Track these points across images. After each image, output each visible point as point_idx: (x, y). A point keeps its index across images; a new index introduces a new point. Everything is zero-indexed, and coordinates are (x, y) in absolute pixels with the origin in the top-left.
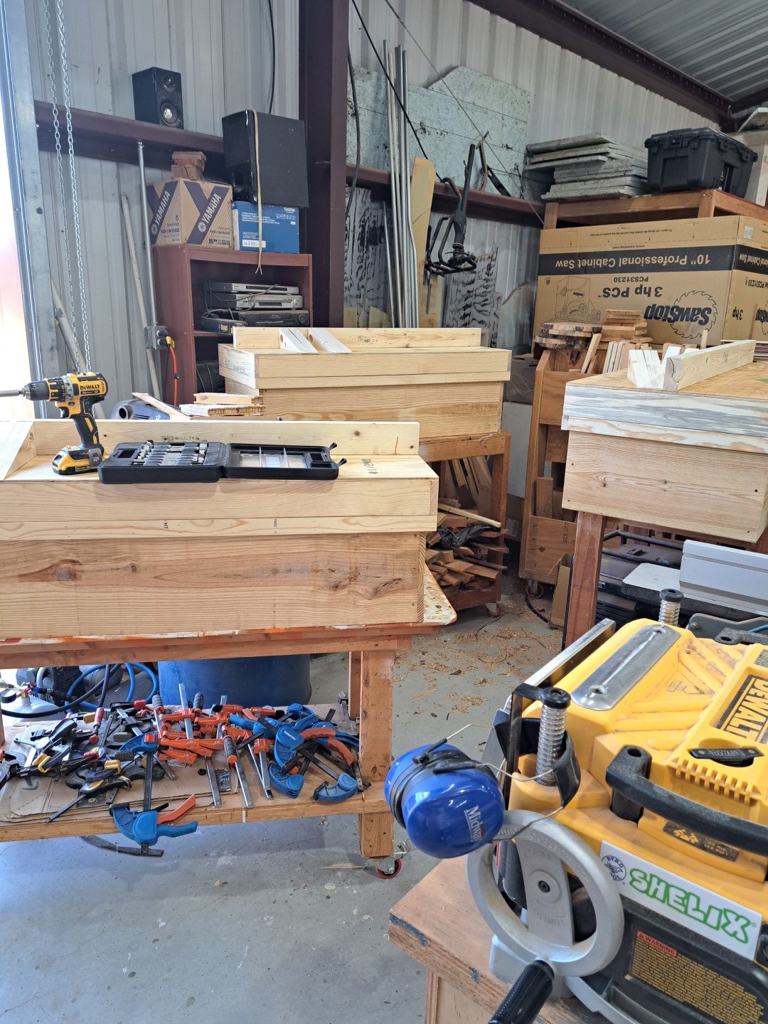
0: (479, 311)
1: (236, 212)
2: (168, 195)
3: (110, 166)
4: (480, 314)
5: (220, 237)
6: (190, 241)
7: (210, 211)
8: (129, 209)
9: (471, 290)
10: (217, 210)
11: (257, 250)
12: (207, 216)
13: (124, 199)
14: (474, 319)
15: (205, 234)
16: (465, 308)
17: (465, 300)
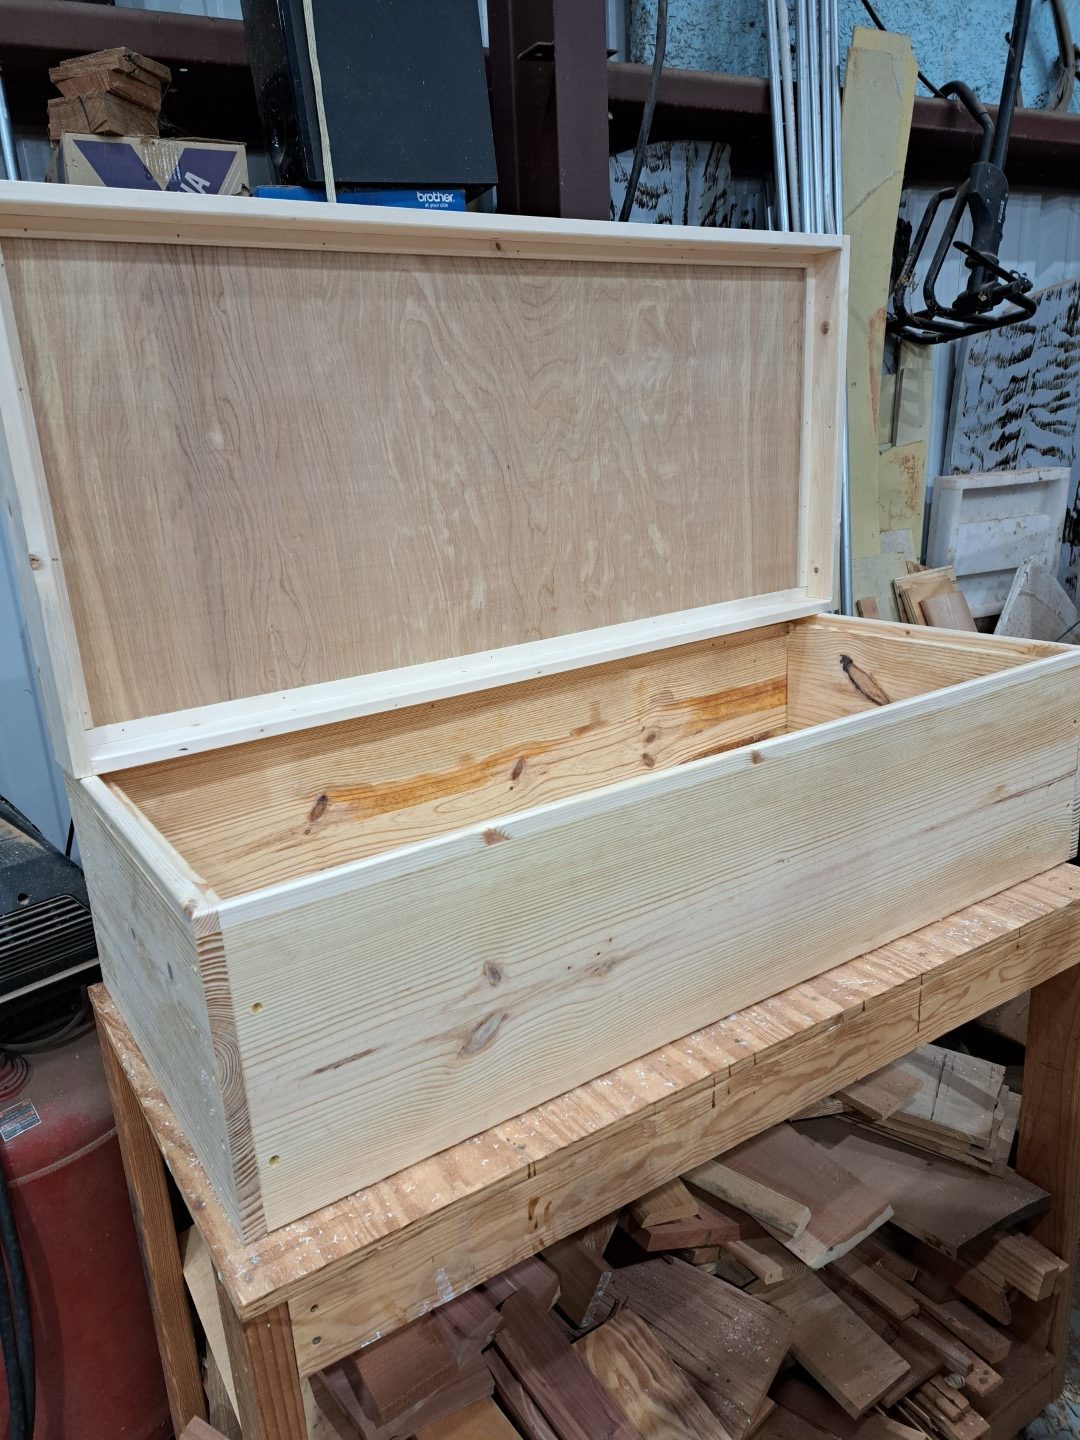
0: (1044, 426)
4: (1046, 433)
9: (1020, 375)
14: (1029, 446)
16: (1004, 420)
17: (1006, 402)
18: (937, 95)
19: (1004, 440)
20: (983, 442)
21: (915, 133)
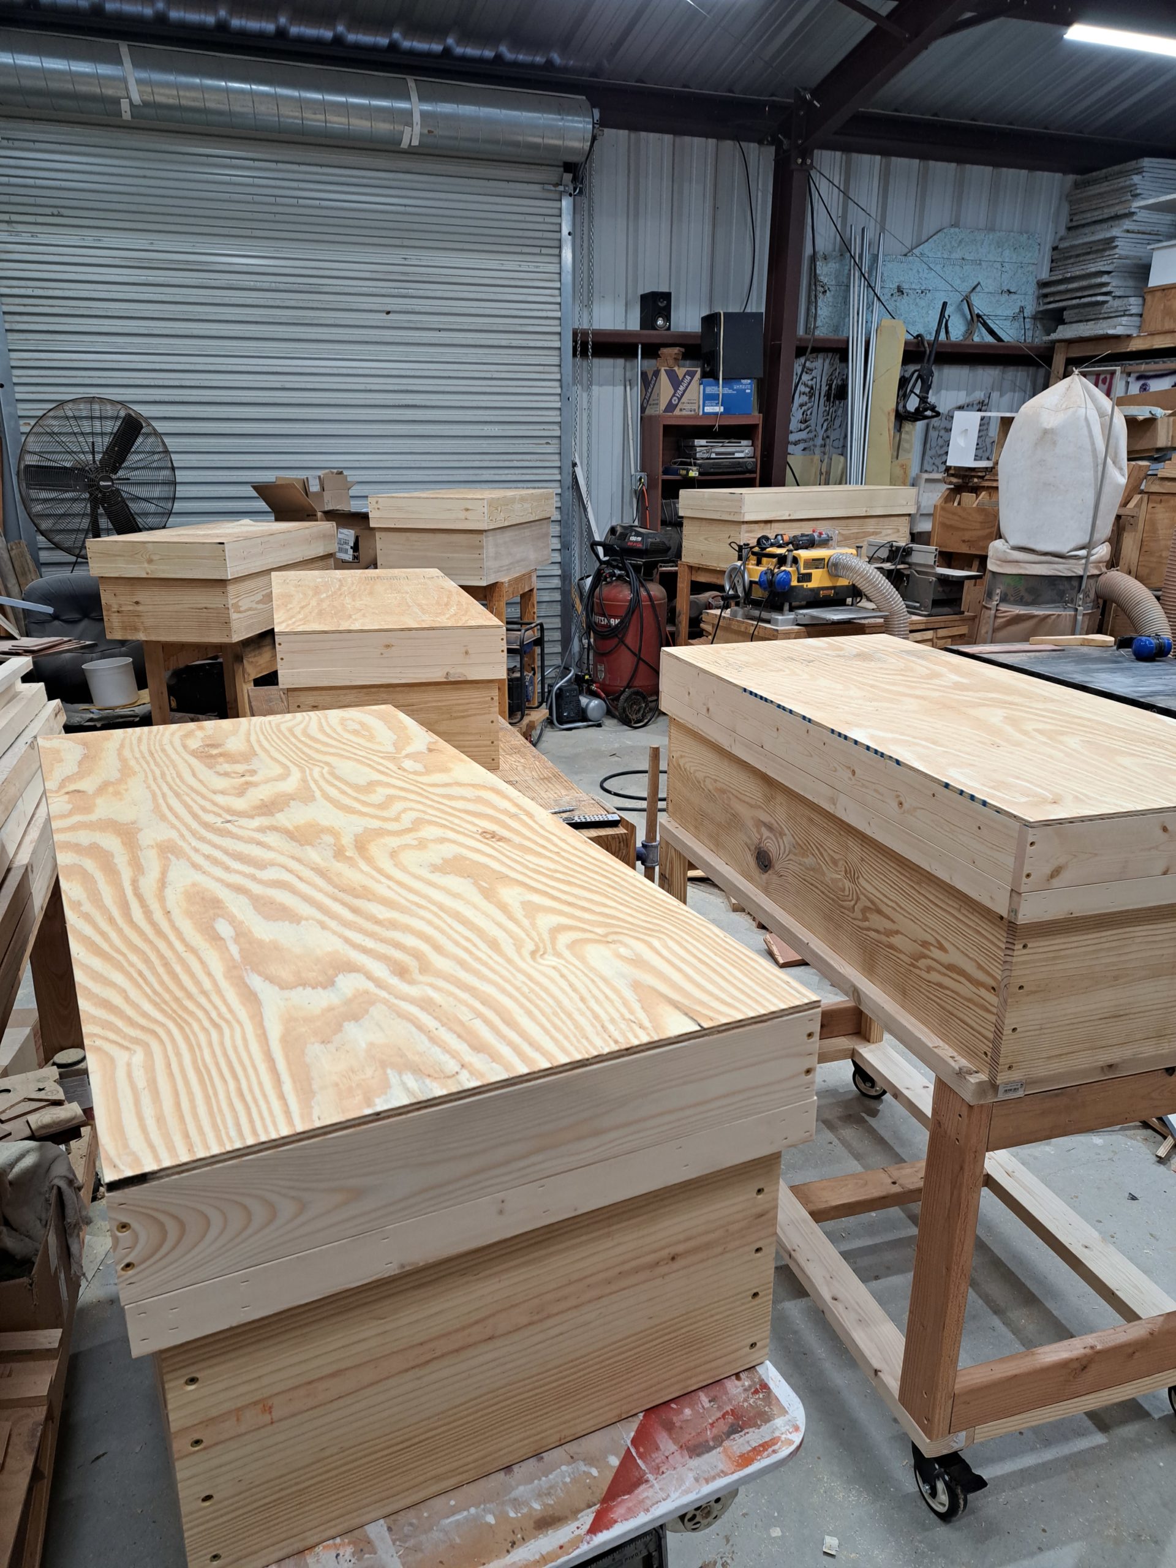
1: (702, 387)
2: (654, 379)
3: (620, 362)
5: (688, 407)
6: (666, 411)
7: (682, 388)
8: (631, 389)
10: (687, 387)
11: (716, 414)
12: (679, 393)
13: (628, 383)
15: (677, 405)
18: (914, 338)
20: (938, 461)
21: (905, 351)
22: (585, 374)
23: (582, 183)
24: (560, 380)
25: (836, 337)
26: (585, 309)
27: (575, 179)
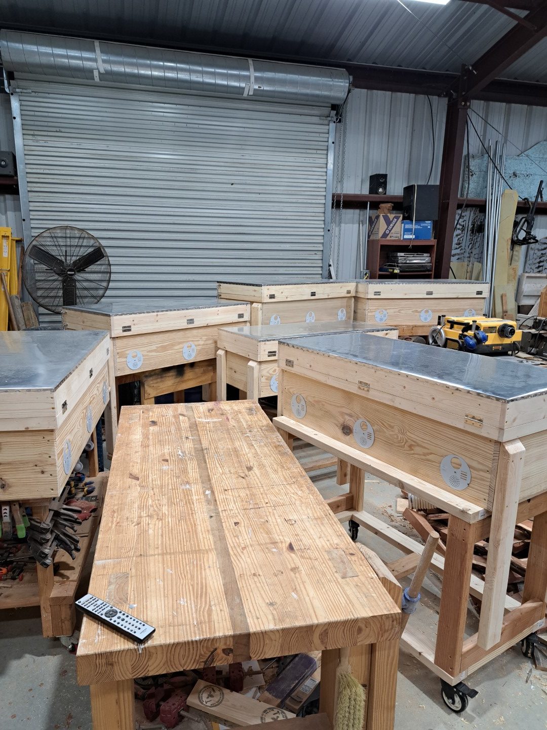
1: (403, 225)
2: (376, 220)
3: (357, 211)
5: (395, 235)
6: (382, 237)
7: (392, 225)
8: (362, 226)
9: (544, 253)
10: (394, 225)
11: (411, 239)
12: (390, 227)
13: (361, 223)
15: (388, 234)
16: (539, 263)
17: (540, 258)
18: (523, 200)
19: (539, 267)
20: (534, 267)
21: (518, 207)
22: (338, 218)
23: (341, 116)
24: (324, 221)
25: (479, 199)
26: (339, 184)
27: (337, 114)
